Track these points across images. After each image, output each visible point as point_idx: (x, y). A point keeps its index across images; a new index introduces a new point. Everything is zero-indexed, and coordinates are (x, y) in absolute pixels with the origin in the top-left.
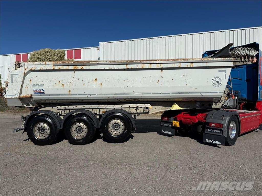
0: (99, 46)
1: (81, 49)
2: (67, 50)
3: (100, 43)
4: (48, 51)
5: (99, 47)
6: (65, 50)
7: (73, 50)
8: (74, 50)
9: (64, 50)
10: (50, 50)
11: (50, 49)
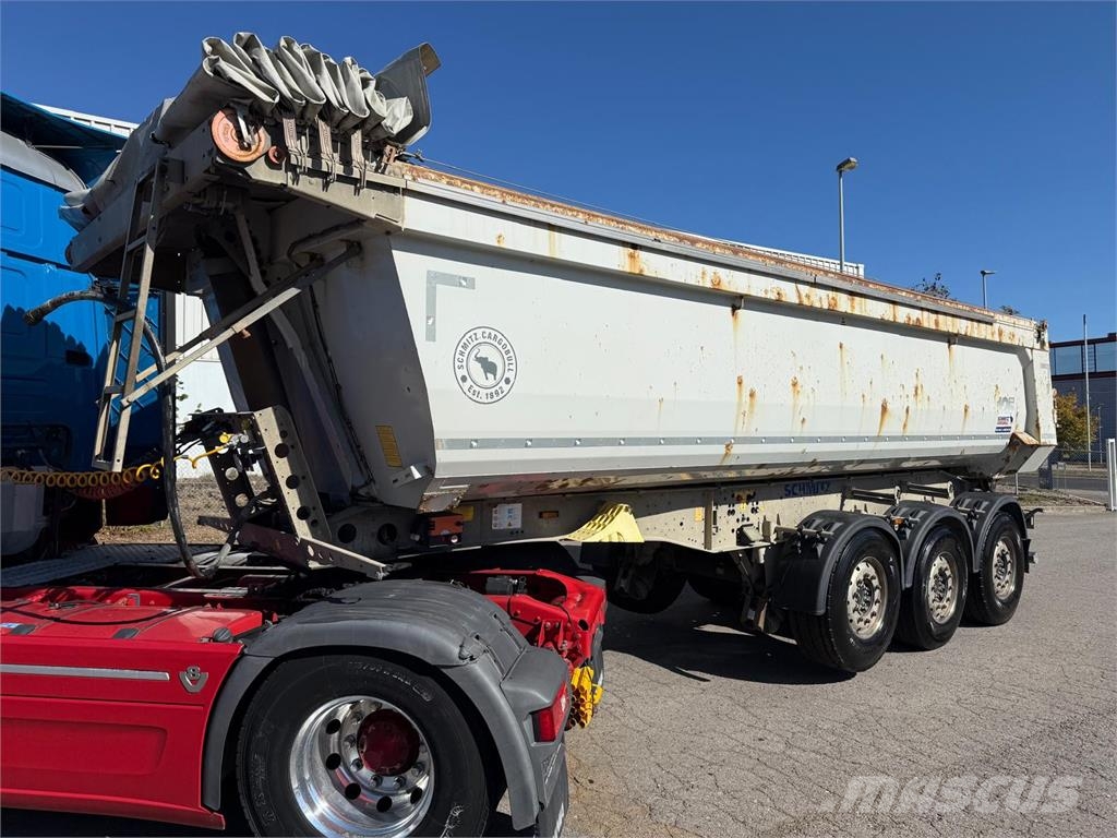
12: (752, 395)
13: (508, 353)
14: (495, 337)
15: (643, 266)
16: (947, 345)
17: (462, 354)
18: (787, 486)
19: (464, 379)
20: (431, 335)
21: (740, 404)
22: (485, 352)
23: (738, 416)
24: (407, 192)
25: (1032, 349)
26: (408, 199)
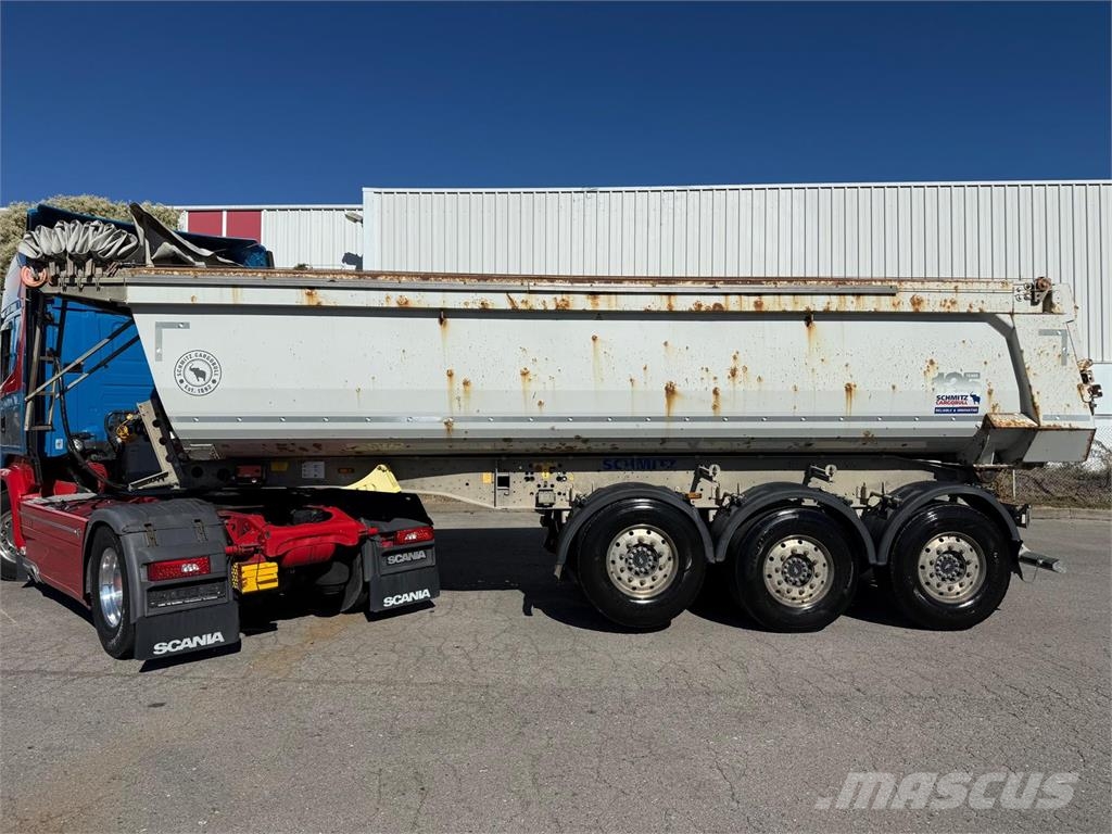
0: (361, 203)
1: (260, 210)
2: (190, 211)
3: (368, 192)
4: (94, 207)
5: (359, 206)
6: (181, 211)
7: (221, 211)
8: (225, 213)
9: (175, 208)
10: (104, 206)
11: (105, 199)
12: (466, 383)
13: (214, 364)
14: (204, 356)
15: (320, 300)
16: (803, 323)
17: (180, 367)
18: (607, 460)
19: (182, 381)
20: (159, 357)
21: (451, 391)
22: (196, 365)
23: (451, 402)
24: (128, 284)
25: (1012, 314)
26: (129, 288)
